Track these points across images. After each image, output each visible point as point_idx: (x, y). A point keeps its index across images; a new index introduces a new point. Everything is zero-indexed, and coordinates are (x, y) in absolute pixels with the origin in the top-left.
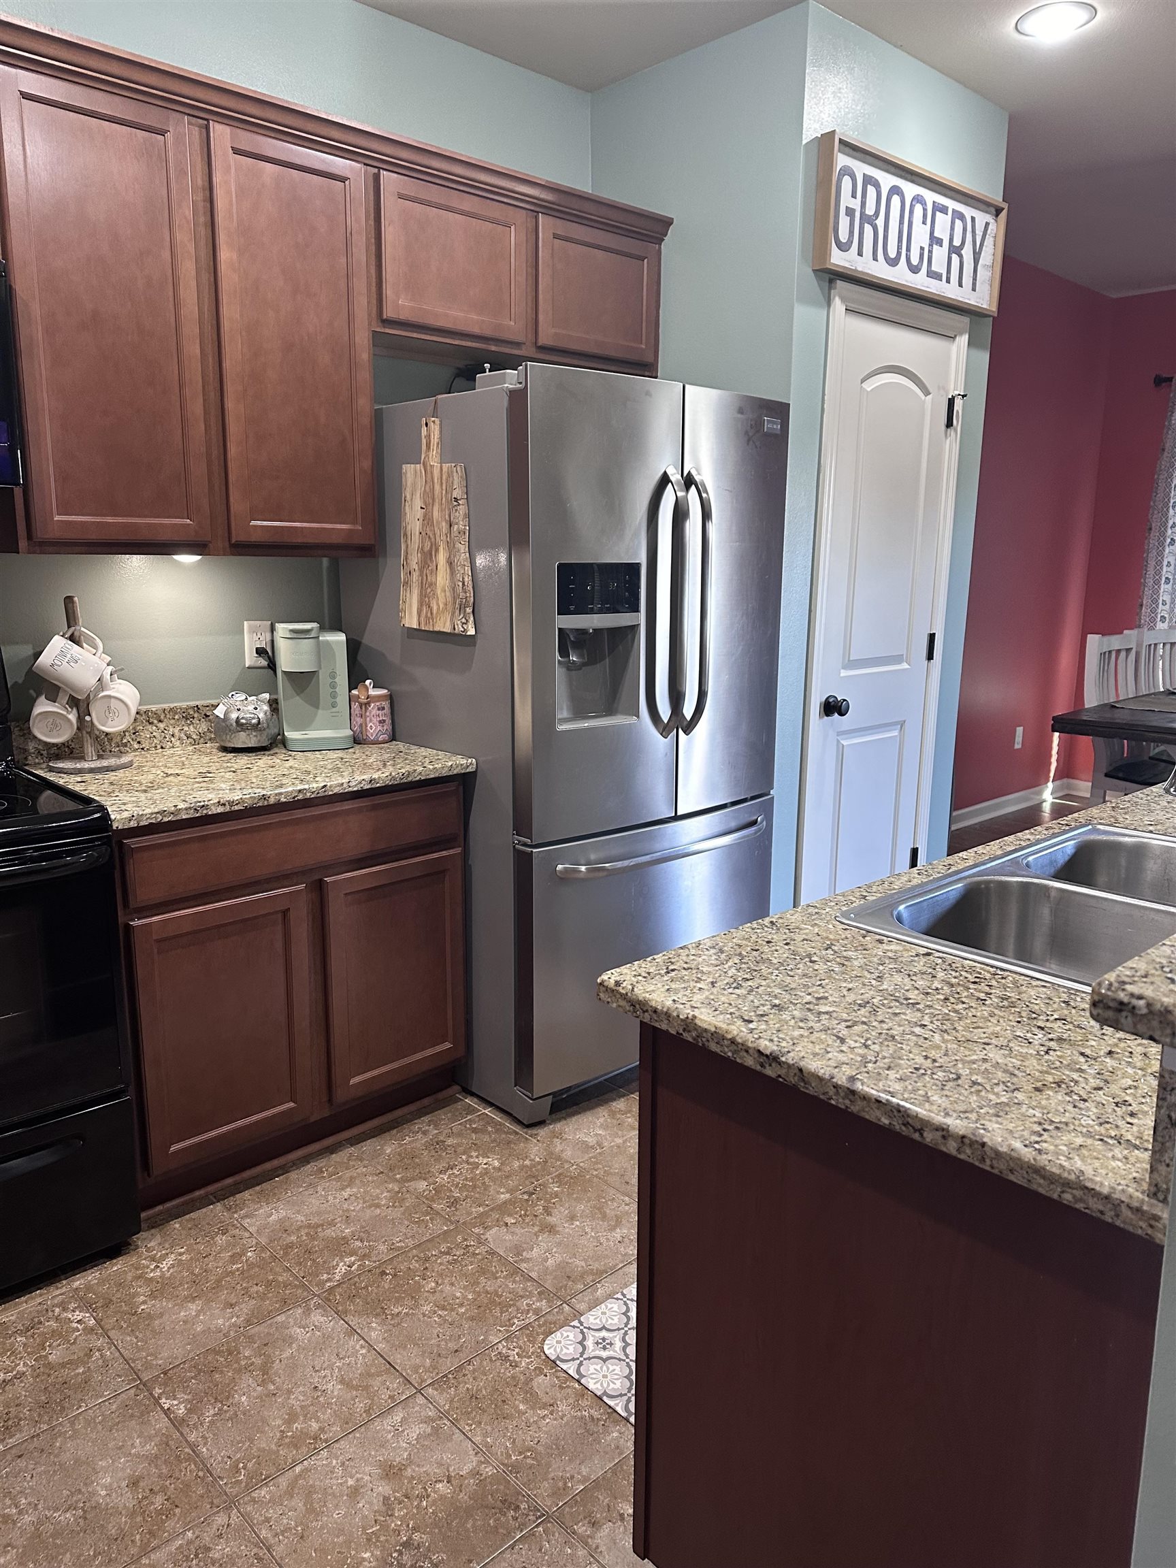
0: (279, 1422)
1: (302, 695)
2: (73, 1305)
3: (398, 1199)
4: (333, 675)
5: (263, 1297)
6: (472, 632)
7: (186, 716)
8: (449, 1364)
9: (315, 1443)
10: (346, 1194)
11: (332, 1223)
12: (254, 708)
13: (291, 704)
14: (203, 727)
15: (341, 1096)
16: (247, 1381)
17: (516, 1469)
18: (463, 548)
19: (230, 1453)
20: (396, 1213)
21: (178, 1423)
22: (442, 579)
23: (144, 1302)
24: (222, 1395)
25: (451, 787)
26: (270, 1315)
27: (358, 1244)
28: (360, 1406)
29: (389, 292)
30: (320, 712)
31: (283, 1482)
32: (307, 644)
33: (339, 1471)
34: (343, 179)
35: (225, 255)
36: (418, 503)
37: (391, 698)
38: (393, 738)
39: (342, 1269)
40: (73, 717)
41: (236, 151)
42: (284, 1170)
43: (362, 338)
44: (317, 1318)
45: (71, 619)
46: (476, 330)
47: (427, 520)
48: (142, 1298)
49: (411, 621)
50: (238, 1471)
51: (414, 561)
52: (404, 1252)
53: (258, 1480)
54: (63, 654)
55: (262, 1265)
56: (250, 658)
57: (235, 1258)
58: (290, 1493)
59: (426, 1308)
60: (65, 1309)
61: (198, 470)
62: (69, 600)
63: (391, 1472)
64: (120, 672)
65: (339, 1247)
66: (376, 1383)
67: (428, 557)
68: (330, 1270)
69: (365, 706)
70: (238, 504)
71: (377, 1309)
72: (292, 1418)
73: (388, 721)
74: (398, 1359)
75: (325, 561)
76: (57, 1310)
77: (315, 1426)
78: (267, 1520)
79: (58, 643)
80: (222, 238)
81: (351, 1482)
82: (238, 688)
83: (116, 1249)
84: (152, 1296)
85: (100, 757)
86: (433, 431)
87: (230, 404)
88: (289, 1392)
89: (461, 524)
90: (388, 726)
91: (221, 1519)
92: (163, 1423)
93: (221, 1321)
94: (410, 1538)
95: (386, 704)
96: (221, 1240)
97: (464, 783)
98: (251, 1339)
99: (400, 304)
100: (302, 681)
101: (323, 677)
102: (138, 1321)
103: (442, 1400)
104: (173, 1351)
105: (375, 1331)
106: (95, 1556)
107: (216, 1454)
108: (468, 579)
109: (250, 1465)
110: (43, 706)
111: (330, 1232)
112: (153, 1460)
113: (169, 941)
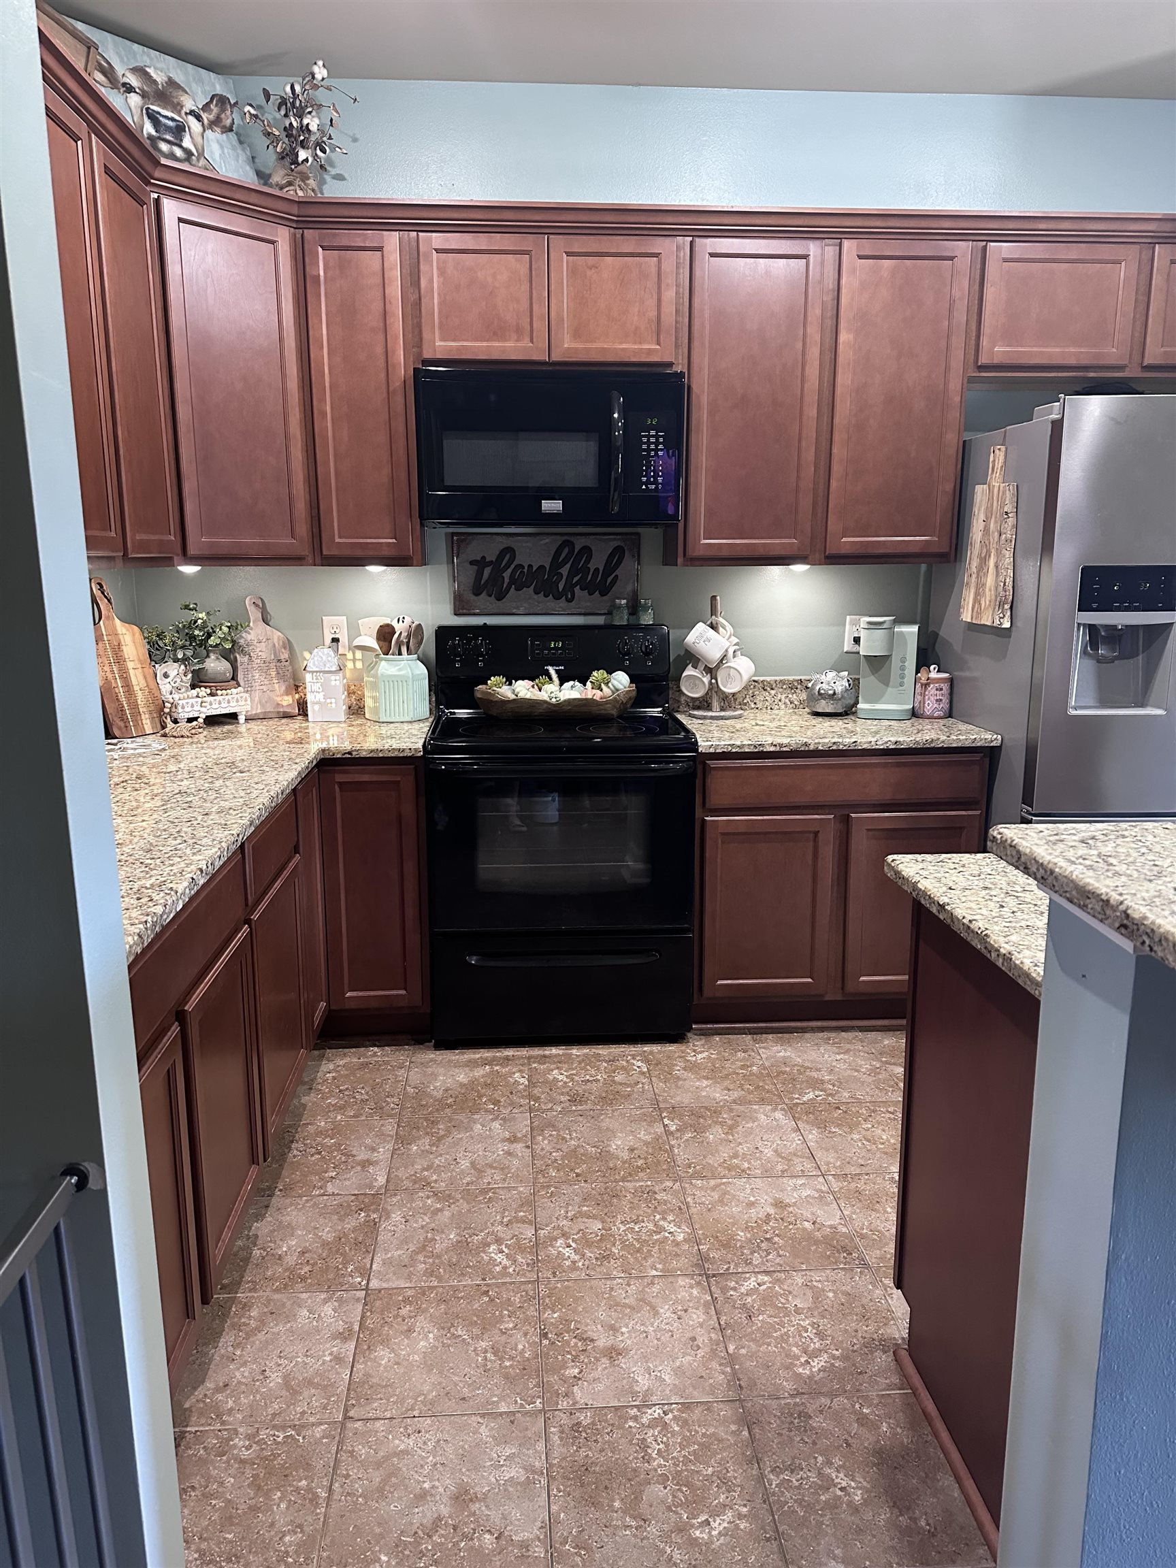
0: (726, 1155)
1: (876, 675)
2: (639, 1058)
3: (874, 1071)
4: (903, 660)
5: (750, 1092)
6: (1007, 625)
7: (792, 687)
8: (854, 1170)
9: (742, 1173)
10: (838, 1057)
11: (819, 1070)
12: (834, 682)
13: (868, 682)
14: (804, 696)
15: (850, 987)
16: (718, 1129)
17: (862, 1237)
18: (1008, 554)
19: (690, 1158)
20: (870, 1079)
21: (668, 1133)
22: (990, 580)
23: (679, 1070)
24: (699, 1130)
25: (977, 757)
26: (750, 1103)
27: (831, 1087)
28: (780, 1167)
29: (985, 342)
30: (890, 689)
31: (712, 1183)
32: (880, 634)
33: (748, 1191)
34: (952, 259)
35: (843, 337)
36: (982, 517)
37: (951, 681)
38: (950, 715)
39: (811, 1096)
40: (706, 680)
41: (860, 257)
42: (803, 1030)
43: (955, 384)
44: (779, 1115)
45: (713, 612)
46: (1072, 361)
47: (986, 530)
48: (678, 1068)
49: (967, 616)
50: (690, 1167)
51: (975, 563)
52: (860, 1102)
53: (698, 1175)
54: (701, 636)
55: (760, 1076)
56: (848, 645)
57: (742, 1067)
58: (713, 1189)
59: (856, 1136)
60: (634, 1059)
61: (806, 503)
62: (714, 598)
63: (778, 1204)
64: (741, 650)
65: (816, 1084)
66: (797, 1160)
67: (984, 560)
68: (802, 1094)
69: (926, 686)
70: (834, 525)
71: (822, 1125)
72: (735, 1156)
73: (945, 700)
74: (818, 1155)
75: (924, 567)
76: (629, 1057)
77: (746, 1165)
78: (694, 1195)
79: (700, 627)
80: (842, 325)
81: (752, 1199)
82: (832, 669)
83: (677, 1037)
84: (685, 1069)
85: (722, 709)
86: (998, 457)
87: (835, 450)
88: (740, 1144)
89: (1009, 534)
90: (945, 704)
91: (669, 1184)
92: (659, 1129)
93: (718, 1094)
94: (772, 1238)
95: (945, 687)
96: (740, 1055)
97: (991, 755)
98: (731, 1110)
99: (997, 350)
100: (878, 663)
101: (895, 661)
102: (669, 1077)
103: (836, 1185)
104: (683, 1098)
105: (813, 1136)
106: (598, 1171)
107: (681, 1154)
108: (1009, 581)
109: (698, 1167)
110: (689, 671)
111: (815, 1074)
112: (647, 1144)
113: (731, 836)
